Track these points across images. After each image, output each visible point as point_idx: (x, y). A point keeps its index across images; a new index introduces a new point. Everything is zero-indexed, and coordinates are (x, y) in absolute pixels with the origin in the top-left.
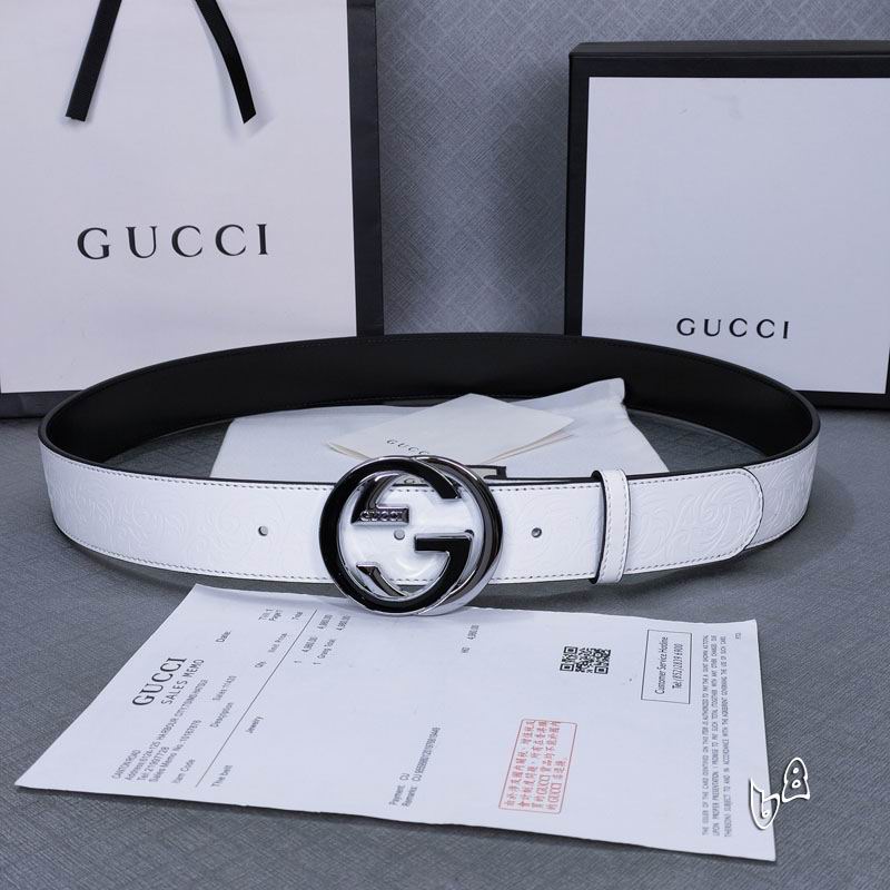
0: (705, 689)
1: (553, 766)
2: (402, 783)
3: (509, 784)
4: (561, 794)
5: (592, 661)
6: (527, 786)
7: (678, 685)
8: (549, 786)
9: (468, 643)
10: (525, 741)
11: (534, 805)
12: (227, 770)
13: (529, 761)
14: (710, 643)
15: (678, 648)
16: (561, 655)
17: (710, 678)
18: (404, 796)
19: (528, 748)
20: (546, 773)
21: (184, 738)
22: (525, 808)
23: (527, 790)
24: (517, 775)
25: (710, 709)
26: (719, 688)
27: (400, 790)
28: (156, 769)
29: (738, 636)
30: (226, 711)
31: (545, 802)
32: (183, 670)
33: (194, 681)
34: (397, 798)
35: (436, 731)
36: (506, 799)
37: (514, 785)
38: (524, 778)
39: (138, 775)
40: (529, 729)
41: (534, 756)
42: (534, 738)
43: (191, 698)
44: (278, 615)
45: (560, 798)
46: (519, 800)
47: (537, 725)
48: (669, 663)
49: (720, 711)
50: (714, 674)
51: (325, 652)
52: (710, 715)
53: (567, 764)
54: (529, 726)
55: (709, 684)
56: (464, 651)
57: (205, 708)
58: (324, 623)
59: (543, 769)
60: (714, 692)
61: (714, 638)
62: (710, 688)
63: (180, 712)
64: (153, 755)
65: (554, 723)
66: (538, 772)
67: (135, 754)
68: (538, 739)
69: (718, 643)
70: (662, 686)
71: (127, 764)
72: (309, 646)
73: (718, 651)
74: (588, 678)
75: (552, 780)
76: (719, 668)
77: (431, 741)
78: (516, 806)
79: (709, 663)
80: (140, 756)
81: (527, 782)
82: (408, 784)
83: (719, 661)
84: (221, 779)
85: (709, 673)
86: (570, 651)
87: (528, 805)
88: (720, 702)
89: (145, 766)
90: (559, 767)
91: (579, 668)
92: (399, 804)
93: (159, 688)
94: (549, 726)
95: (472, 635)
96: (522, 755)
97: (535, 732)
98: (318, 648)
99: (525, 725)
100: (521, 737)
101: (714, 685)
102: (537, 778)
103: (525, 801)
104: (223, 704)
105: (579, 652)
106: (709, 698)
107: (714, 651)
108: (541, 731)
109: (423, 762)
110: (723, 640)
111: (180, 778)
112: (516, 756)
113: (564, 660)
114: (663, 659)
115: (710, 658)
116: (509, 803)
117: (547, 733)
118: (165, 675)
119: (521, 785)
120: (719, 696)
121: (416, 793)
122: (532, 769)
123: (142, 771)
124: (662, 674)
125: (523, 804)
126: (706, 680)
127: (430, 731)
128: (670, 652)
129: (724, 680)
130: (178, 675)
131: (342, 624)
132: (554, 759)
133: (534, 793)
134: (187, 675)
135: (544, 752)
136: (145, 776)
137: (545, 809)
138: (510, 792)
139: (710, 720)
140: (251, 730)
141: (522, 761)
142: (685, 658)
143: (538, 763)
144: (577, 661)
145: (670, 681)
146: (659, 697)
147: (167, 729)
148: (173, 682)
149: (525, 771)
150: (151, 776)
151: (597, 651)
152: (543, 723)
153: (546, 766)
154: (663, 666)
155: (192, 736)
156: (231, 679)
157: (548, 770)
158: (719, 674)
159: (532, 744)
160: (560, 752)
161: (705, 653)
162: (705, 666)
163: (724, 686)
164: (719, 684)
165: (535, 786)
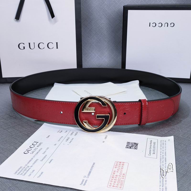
0: (161, 154)
1: (122, 175)
2: (84, 178)
3: (110, 180)
4: (123, 183)
5: (133, 146)
6: (115, 181)
7: (154, 153)
8: (120, 181)
9: (104, 140)
10: (115, 168)
11: (116, 187)
12: (42, 173)
13: (116, 174)
14: (162, 142)
15: (154, 143)
16: (126, 144)
17: (162, 151)
18: (84, 182)
19: (116, 169)
20: (120, 177)
21: (34, 164)
22: (114, 187)
23: (115, 182)
24: (113, 177)
25: (162, 160)
26: (164, 154)
27: (83, 181)
28: (25, 172)
29: (169, 140)
30: (45, 157)
31: (119, 186)
32: (37, 145)
33: (39, 148)
34: (82, 183)
35: (94, 164)
36: (109, 184)
37: (112, 180)
38: (114, 178)
39: (20, 173)
40: (117, 164)
41: (117, 172)
42: (118, 167)
43: (38, 153)
44: (61, 131)
45: (123, 185)
46: (112, 185)
47: (119, 163)
48: (152, 147)
49: (164, 161)
50: (163, 151)
51: (71, 142)
52: (162, 162)
53: (125, 174)
54: (117, 163)
55: (162, 153)
56: (103, 142)
57: (40, 156)
58: (72, 134)
59: (120, 176)
60: (163, 156)
61: (163, 141)
62: (162, 154)
63: (34, 156)
64: (25, 168)
65: (123, 163)
66: (118, 177)
67: (21, 168)
68: (119, 167)
69: (164, 142)
70: (150, 153)
71: (18, 170)
72: (67, 140)
73: (164, 144)
74: (132, 150)
75: (121, 179)
76: (164, 149)
77: (93, 166)
78: (112, 187)
79: (162, 147)
80: (22, 168)
81: (115, 180)
82: (85, 179)
83: (164, 147)
84: (40, 176)
85: (162, 150)
86: (128, 143)
87: (115, 186)
88: (164, 158)
89: (22, 171)
90: (124, 175)
91: (130, 148)
92: (82, 185)
93: (30, 149)
94: (122, 163)
95: (106, 138)
96: (115, 171)
97: (118, 165)
98: (69, 140)
99: (116, 163)
100: (115, 166)
101: (163, 154)
102: (117, 179)
103: (114, 185)
104: (44, 155)
105: (131, 143)
106: (162, 157)
107: (163, 144)
108: (120, 165)
109: (90, 172)
110: (165, 141)
111: (30, 175)
112: (113, 172)
113: (127, 145)
114: (151, 146)
115: (162, 146)
116: (110, 186)
117: (121, 165)
118: (33, 146)
119: (114, 180)
120: (164, 157)
121: (87, 182)
122: (116, 176)
123: (21, 172)
124: (150, 150)
125: (113, 186)
126: (161, 152)
127: (93, 164)
128: (152, 144)
129: (165, 152)
130: (36, 146)
131: (76, 134)
132: (122, 173)
133: (116, 183)
134: (38, 146)
135: (120, 171)
136: (22, 174)
137: (119, 188)
138: (110, 182)
139: (162, 163)
140: (50, 163)
141: (114, 173)
142: (156, 146)
143: (118, 174)
144: (130, 146)
145: (152, 152)
146: (149, 156)
147: (30, 161)
148: (34, 148)
149: (115, 176)
150: (23, 174)
151: (135, 143)
152: (120, 163)
153: (120, 175)
154: (151, 148)
155: (36, 163)
156: (48, 148)
157: (121, 176)
158: (164, 150)
159: (117, 168)
160: (124, 171)
161: (161, 145)
162: (161, 148)
163: (165, 154)
164: (164, 153)
165: (117, 181)
